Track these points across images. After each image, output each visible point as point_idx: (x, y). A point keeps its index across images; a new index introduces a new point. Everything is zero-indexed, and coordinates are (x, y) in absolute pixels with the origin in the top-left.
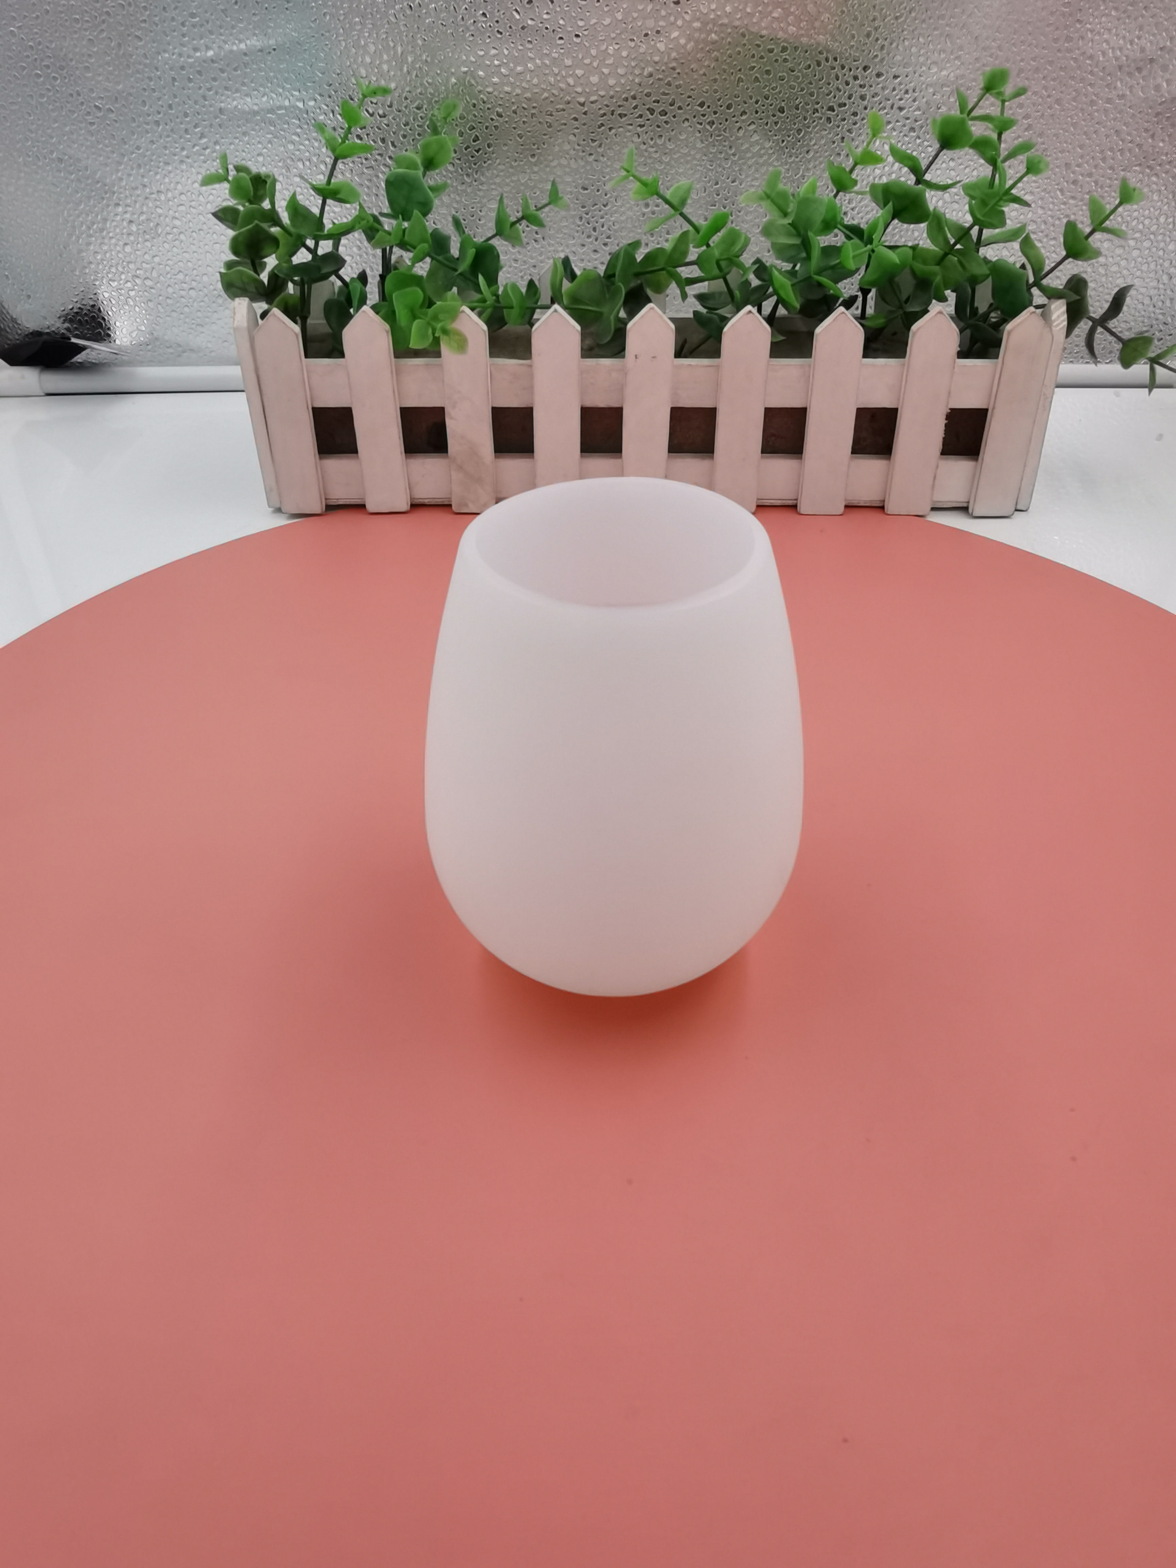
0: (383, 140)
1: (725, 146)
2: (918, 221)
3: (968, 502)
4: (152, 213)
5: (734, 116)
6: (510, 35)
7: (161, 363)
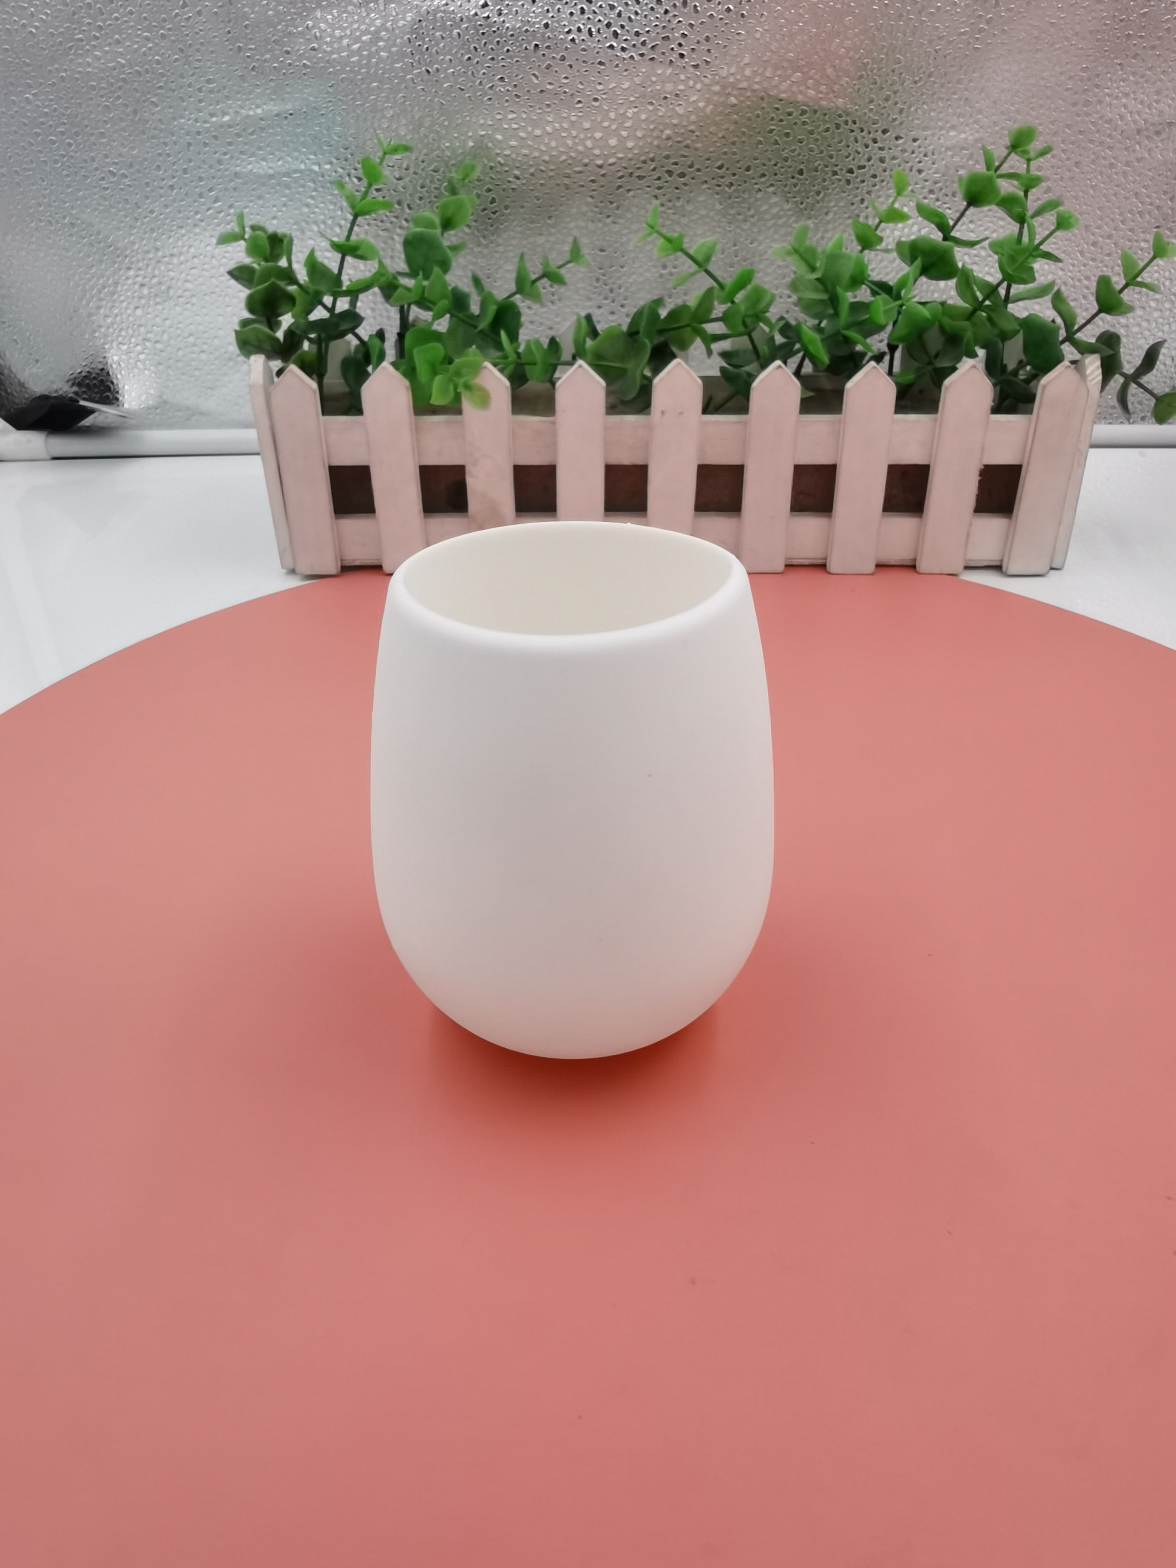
0: (399, 203)
1: (743, 208)
2: (947, 276)
3: (1002, 561)
4: (164, 277)
5: (753, 178)
6: (528, 99)
7: (171, 426)
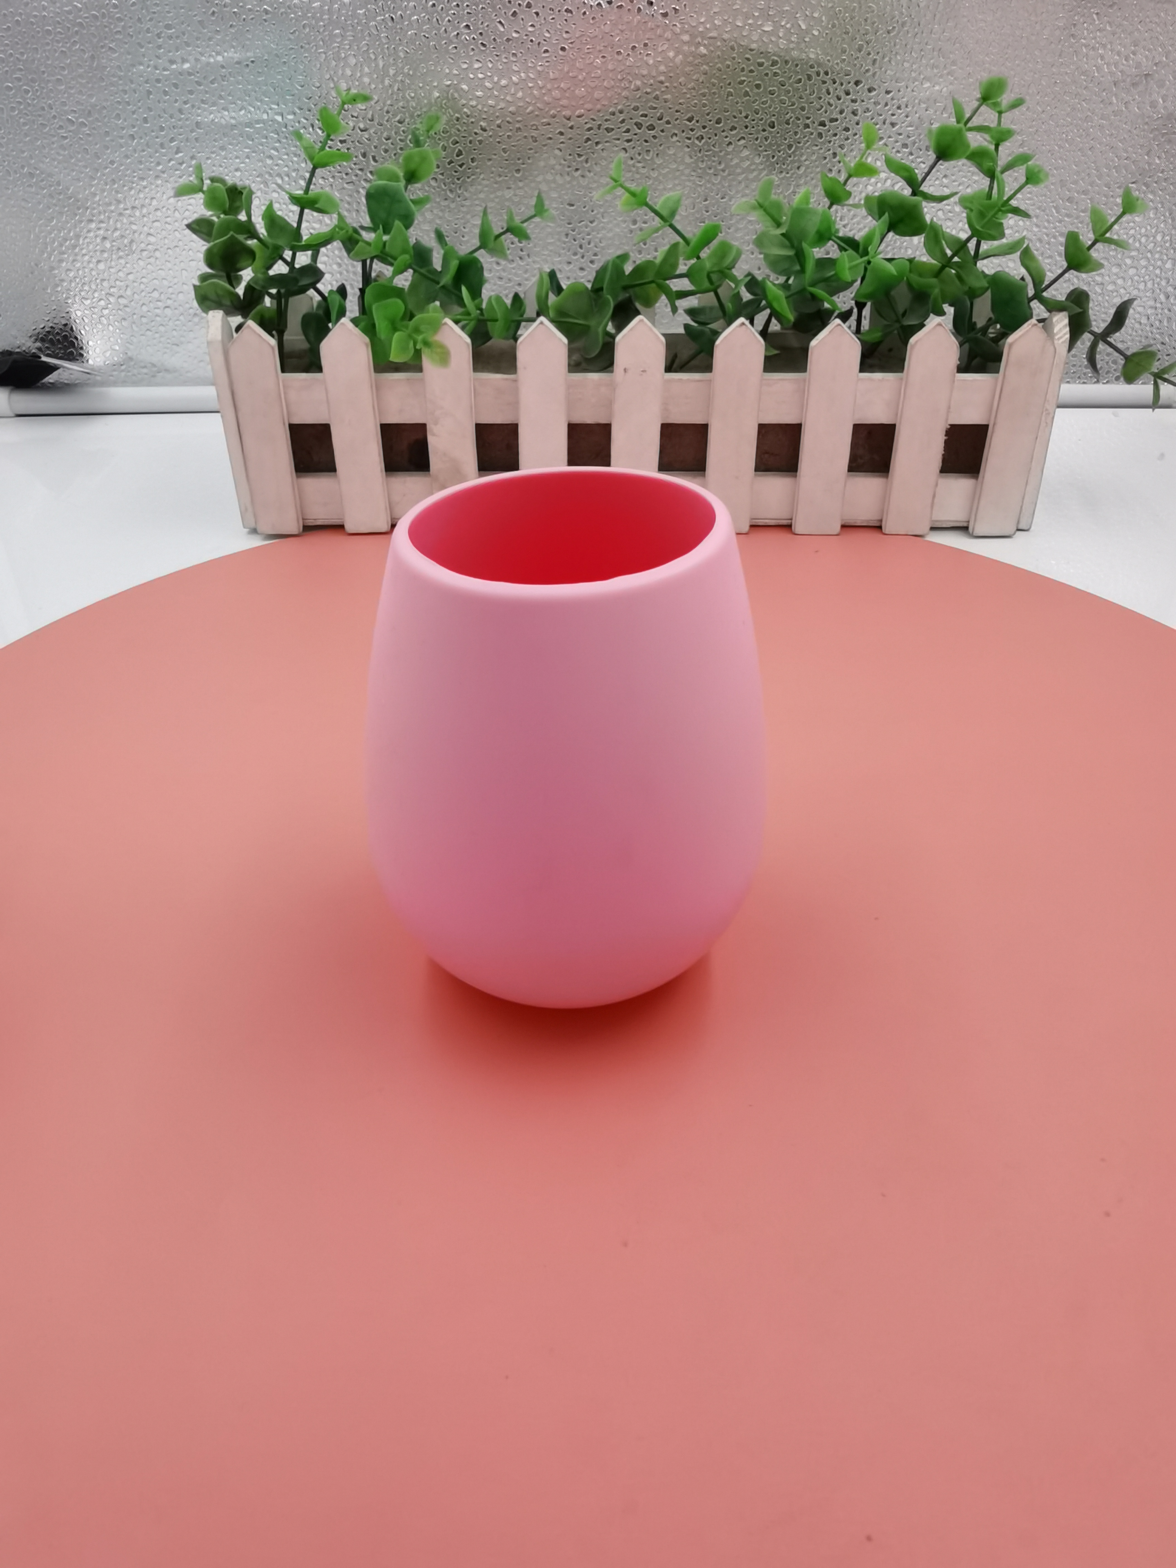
0: (364, 155)
1: (714, 161)
2: (915, 233)
3: (968, 522)
4: (126, 230)
5: (723, 131)
6: (494, 48)
7: (136, 383)
